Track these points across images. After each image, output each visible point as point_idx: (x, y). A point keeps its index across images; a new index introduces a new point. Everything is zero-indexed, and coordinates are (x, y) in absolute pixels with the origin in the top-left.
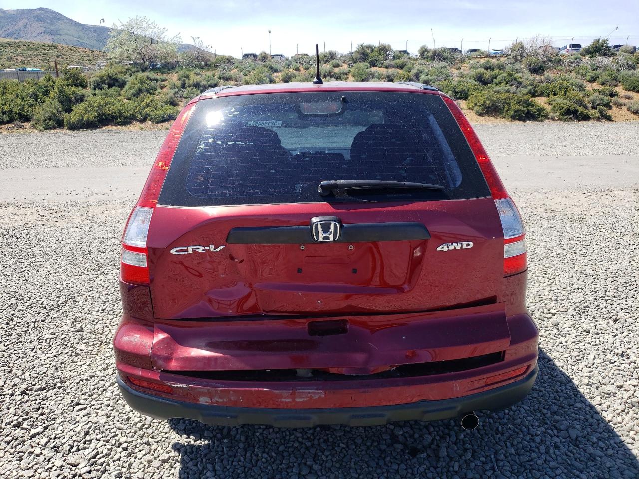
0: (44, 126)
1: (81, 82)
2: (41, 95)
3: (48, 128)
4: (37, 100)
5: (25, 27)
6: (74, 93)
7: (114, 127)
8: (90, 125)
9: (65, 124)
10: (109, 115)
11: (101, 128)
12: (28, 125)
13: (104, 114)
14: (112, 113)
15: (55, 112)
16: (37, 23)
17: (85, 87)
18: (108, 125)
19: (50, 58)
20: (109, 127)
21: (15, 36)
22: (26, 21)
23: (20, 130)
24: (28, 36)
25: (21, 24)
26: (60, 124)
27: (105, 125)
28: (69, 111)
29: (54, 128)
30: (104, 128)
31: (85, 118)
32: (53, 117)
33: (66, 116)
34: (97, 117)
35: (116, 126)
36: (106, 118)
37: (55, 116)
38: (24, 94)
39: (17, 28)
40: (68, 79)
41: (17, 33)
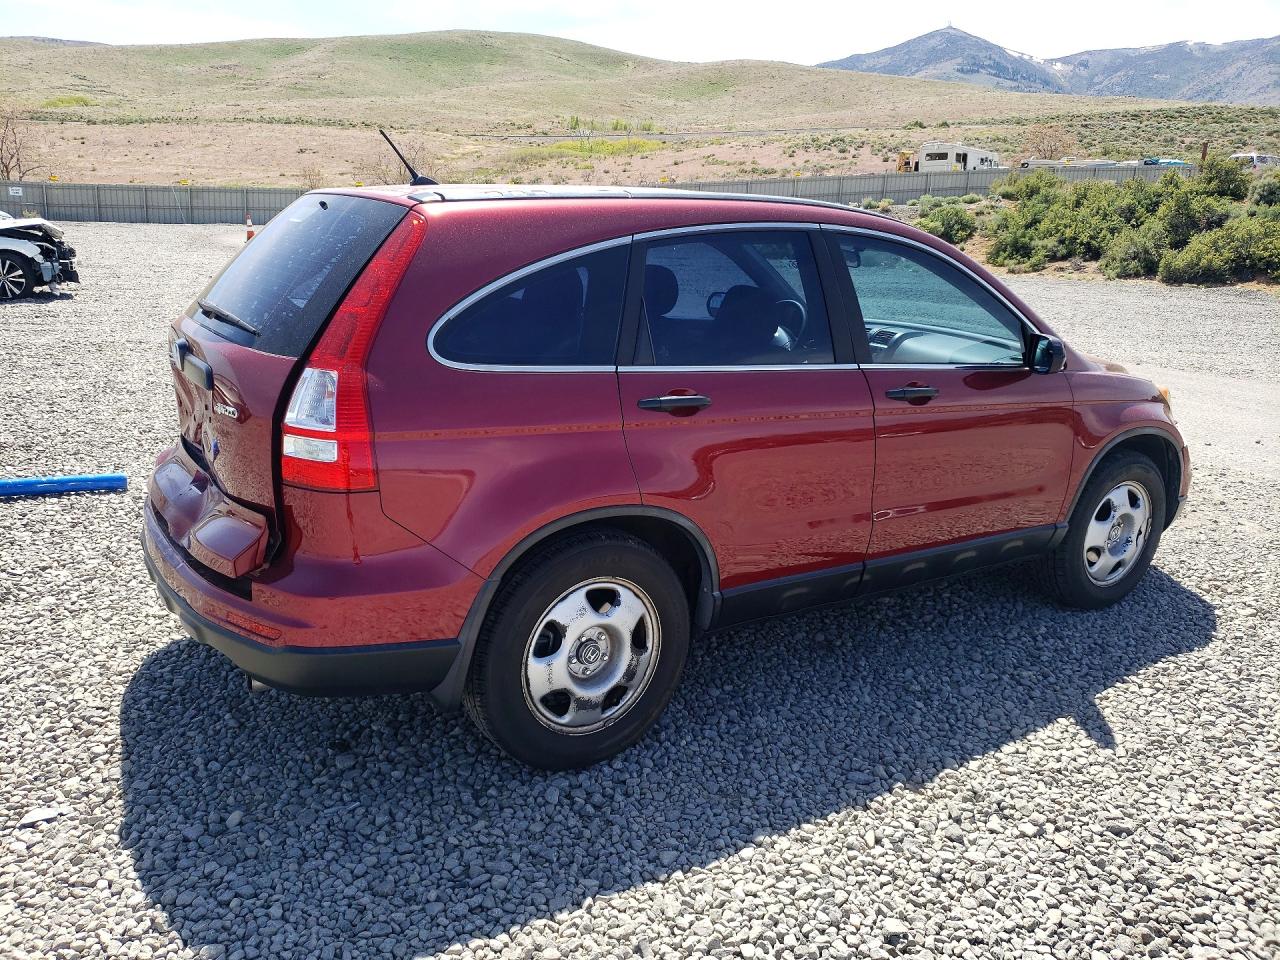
0: (1119, 270)
1: (1237, 187)
2: (1141, 210)
3: (1125, 275)
4: (1128, 221)
5: (1239, 75)
6: (1208, 208)
7: (1262, 286)
8: (1208, 277)
9: (1160, 269)
10: (1260, 259)
11: (1232, 284)
12: (1094, 265)
13: (1249, 256)
14: (1271, 256)
15: (1150, 244)
16: (1265, 67)
17: (1238, 196)
18: (1252, 280)
19: (1250, 137)
20: (1252, 286)
21: (1211, 95)
22: (1243, 63)
23: (1075, 275)
24: (1239, 93)
25: (1231, 71)
26: (1149, 269)
27: (1243, 280)
28: (1179, 244)
29: (1137, 275)
30: (1239, 286)
31: (1204, 262)
32: (1142, 256)
33: (1168, 254)
34: (1233, 261)
35: (1268, 284)
36: (1253, 266)
37: (1146, 252)
38: (1110, 209)
39: (1220, 79)
40: (1210, 181)
41: (1217, 88)
